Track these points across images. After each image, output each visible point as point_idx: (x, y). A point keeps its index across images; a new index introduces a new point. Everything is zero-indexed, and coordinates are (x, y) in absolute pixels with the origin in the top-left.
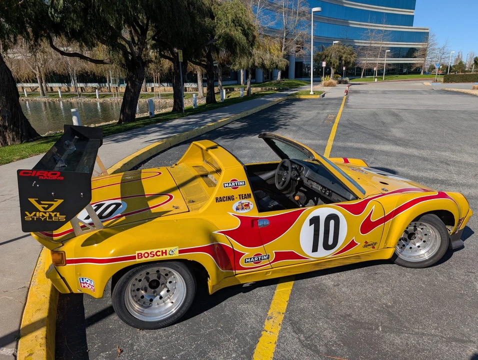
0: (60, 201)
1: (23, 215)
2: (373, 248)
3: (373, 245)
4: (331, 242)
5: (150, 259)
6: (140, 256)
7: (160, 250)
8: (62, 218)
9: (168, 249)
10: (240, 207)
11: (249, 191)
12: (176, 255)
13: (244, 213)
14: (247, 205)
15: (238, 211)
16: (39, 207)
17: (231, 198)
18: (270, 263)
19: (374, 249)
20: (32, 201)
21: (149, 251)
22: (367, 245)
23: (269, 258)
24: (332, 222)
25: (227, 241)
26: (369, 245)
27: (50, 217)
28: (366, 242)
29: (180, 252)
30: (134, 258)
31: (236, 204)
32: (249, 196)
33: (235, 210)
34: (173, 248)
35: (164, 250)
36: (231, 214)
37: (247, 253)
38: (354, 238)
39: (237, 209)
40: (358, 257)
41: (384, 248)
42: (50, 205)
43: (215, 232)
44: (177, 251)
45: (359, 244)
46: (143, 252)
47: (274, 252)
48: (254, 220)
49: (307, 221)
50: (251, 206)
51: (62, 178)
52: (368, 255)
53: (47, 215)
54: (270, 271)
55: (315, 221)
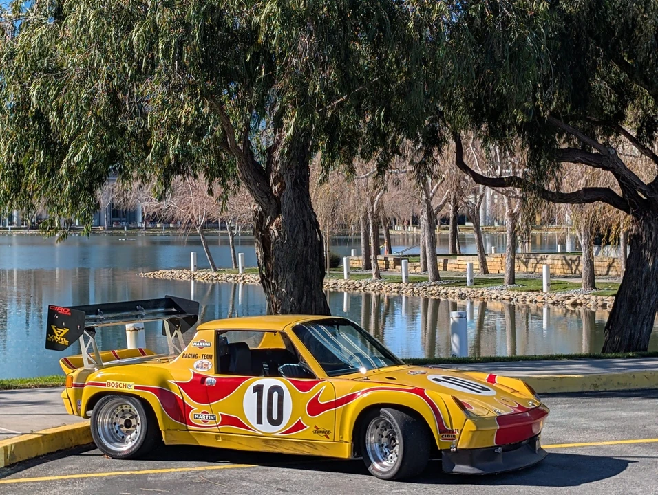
0: (68, 330)
1: (47, 336)
2: (327, 437)
3: (327, 433)
4: (275, 417)
5: (115, 389)
6: (109, 385)
7: (122, 382)
8: (66, 342)
9: (128, 383)
10: (200, 365)
11: (212, 353)
12: (132, 390)
13: (201, 371)
14: (207, 365)
15: (197, 369)
16: (56, 332)
17: (195, 356)
18: (217, 426)
19: (328, 439)
20: (53, 327)
21: (115, 382)
22: (317, 431)
23: (215, 419)
24: (276, 395)
25: (178, 392)
26: (321, 432)
27: (61, 341)
28: (316, 427)
29: (136, 388)
30: (104, 385)
31: (198, 362)
32: (211, 357)
33: (195, 367)
34: (131, 383)
35: (125, 383)
36: (191, 370)
37: (195, 409)
38: (300, 418)
39: (197, 367)
40: (313, 446)
41: (341, 441)
42: (62, 332)
43: (170, 381)
44: (133, 387)
45: (308, 427)
46: (111, 382)
47: (219, 413)
48: (204, 378)
49: (251, 388)
50: (210, 367)
51: (70, 314)
52: (324, 446)
53: (59, 339)
54: (219, 436)
55: (258, 389)
